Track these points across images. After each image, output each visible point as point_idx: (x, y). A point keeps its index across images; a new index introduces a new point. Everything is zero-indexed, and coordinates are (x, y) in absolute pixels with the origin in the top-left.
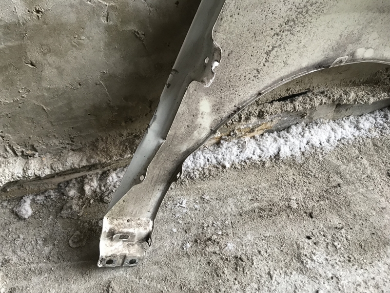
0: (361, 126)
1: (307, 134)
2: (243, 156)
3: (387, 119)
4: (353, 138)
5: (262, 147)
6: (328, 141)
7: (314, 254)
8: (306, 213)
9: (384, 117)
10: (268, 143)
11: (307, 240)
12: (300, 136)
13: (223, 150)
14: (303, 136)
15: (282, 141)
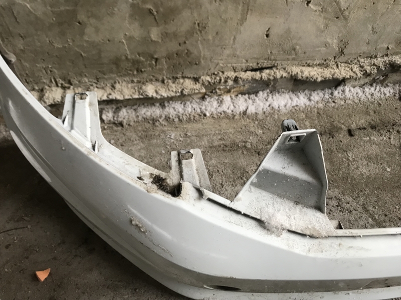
0: (312, 98)
1: (270, 99)
2: (220, 110)
3: (332, 96)
4: (304, 106)
5: (235, 105)
6: (285, 106)
8: (255, 151)
9: (331, 94)
10: (240, 102)
12: (265, 100)
13: (207, 103)
14: (267, 100)
15: (250, 101)
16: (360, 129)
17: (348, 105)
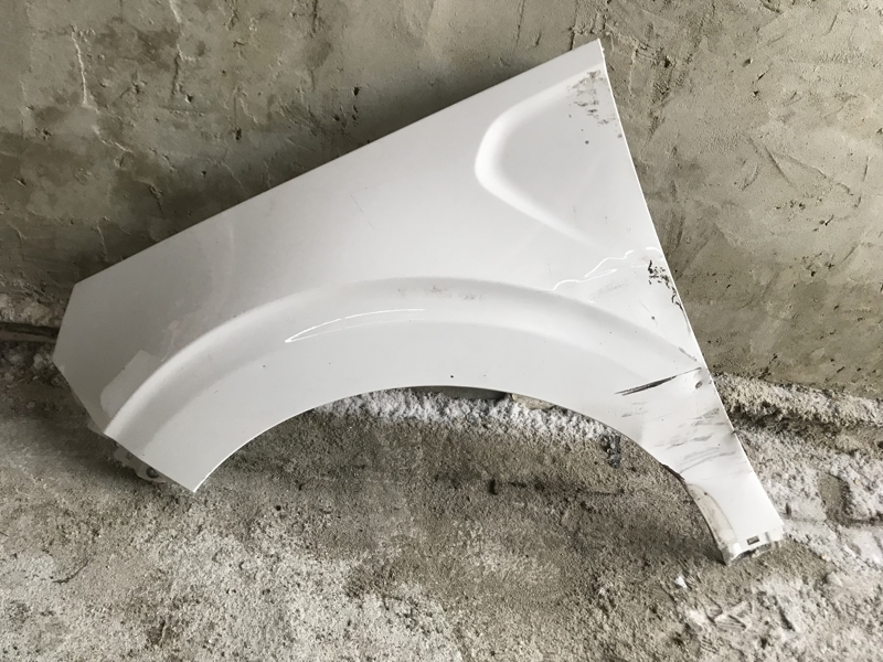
3: (486, 414)
4: (426, 421)
6: (392, 414)
7: (270, 526)
8: (297, 481)
9: (484, 411)
11: (274, 510)
16: (514, 484)
17: (509, 437)
